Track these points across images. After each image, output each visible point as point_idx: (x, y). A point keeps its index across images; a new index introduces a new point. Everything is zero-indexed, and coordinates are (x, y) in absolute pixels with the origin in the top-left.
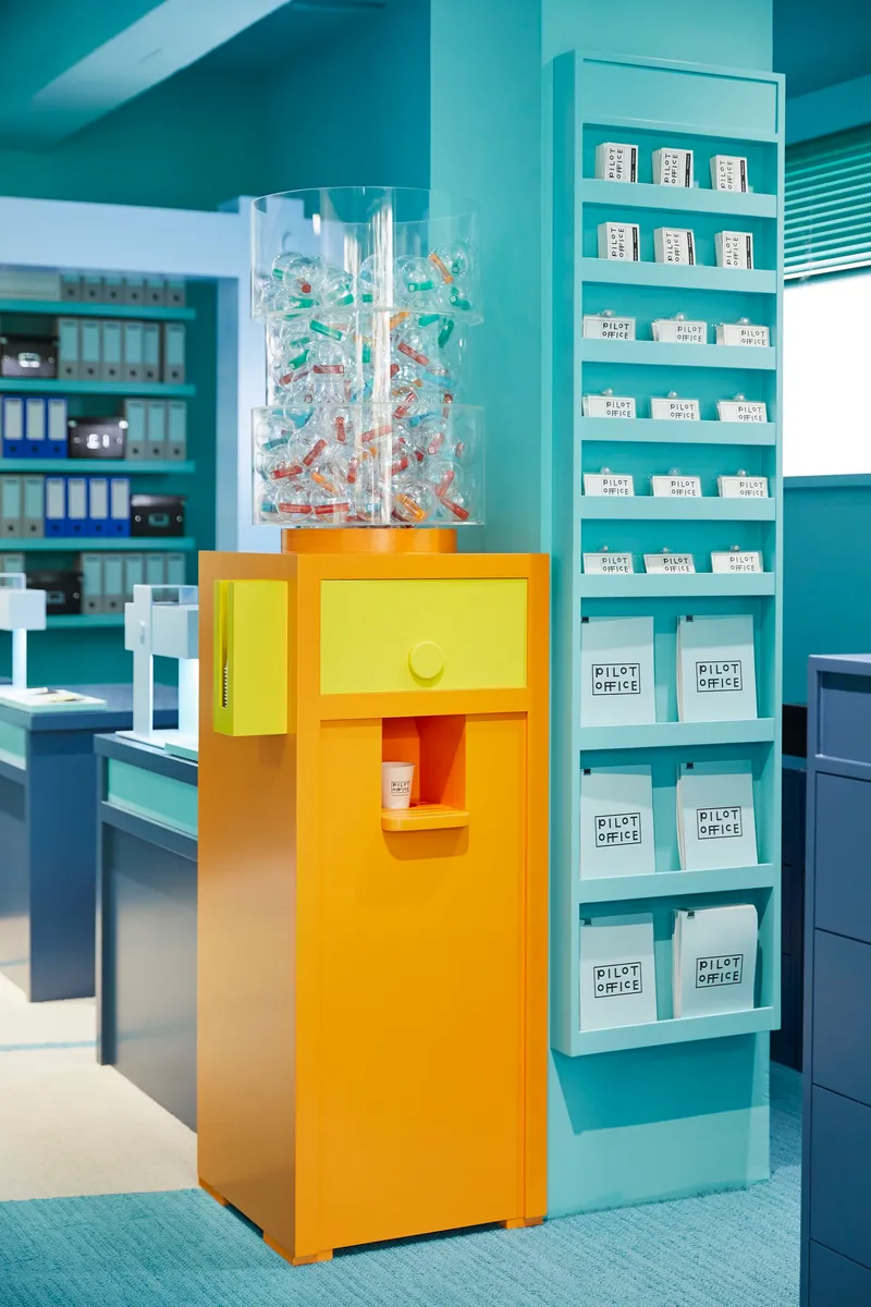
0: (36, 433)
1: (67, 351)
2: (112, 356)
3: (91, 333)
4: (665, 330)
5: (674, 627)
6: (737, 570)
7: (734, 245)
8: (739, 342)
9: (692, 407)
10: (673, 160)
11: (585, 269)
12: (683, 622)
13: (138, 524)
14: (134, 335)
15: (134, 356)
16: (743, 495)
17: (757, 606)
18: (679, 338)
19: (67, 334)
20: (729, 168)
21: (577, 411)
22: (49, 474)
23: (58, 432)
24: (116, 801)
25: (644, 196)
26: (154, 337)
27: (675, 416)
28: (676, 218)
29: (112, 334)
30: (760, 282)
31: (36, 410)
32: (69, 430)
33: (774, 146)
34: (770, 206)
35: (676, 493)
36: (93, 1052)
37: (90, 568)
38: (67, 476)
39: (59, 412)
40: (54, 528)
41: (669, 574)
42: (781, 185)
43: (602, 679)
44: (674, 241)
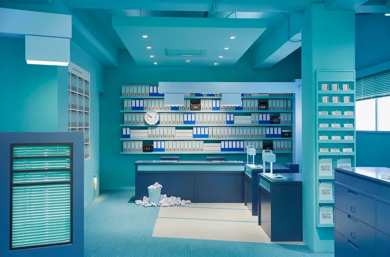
0: (264, 119)
1: (270, 105)
2: (278, 106)
3: (274, 102)
4: (334, 113)
5: (336, 160)
6: (347, 151)
7: (346, 99)
8: (347, 114)
9: (339, 125)
10: (335, 86)
11: (319, 104)
12: (338, 160)
13: (283, 135)
14: (282, 102)
15: (282, 106)
16: (348, 139)
17: (351, 157)
18: (336, 114)
19: (270, 102)
20: (345, 87)
21: (318, 126)
22: (266, 127)
23: (268, 119)
24: (260, 184)
25: (330, 92)
26: (286, 102)
27: (336, 126)
28: (335, 95)
29: (278, 102)
30: (351, 104)
31: (264, 116)
32: (270, 119)
33: (353, 82)
34: (353, 92)
35: (336, 139)
36: (258, 223)
37: (274, 143)
38: (270, 127)
39: (268, 116)
40: (267, 136)
41: (335, 151)
42: (355, 88)
43: (323, 168)
44: (335, 99)
